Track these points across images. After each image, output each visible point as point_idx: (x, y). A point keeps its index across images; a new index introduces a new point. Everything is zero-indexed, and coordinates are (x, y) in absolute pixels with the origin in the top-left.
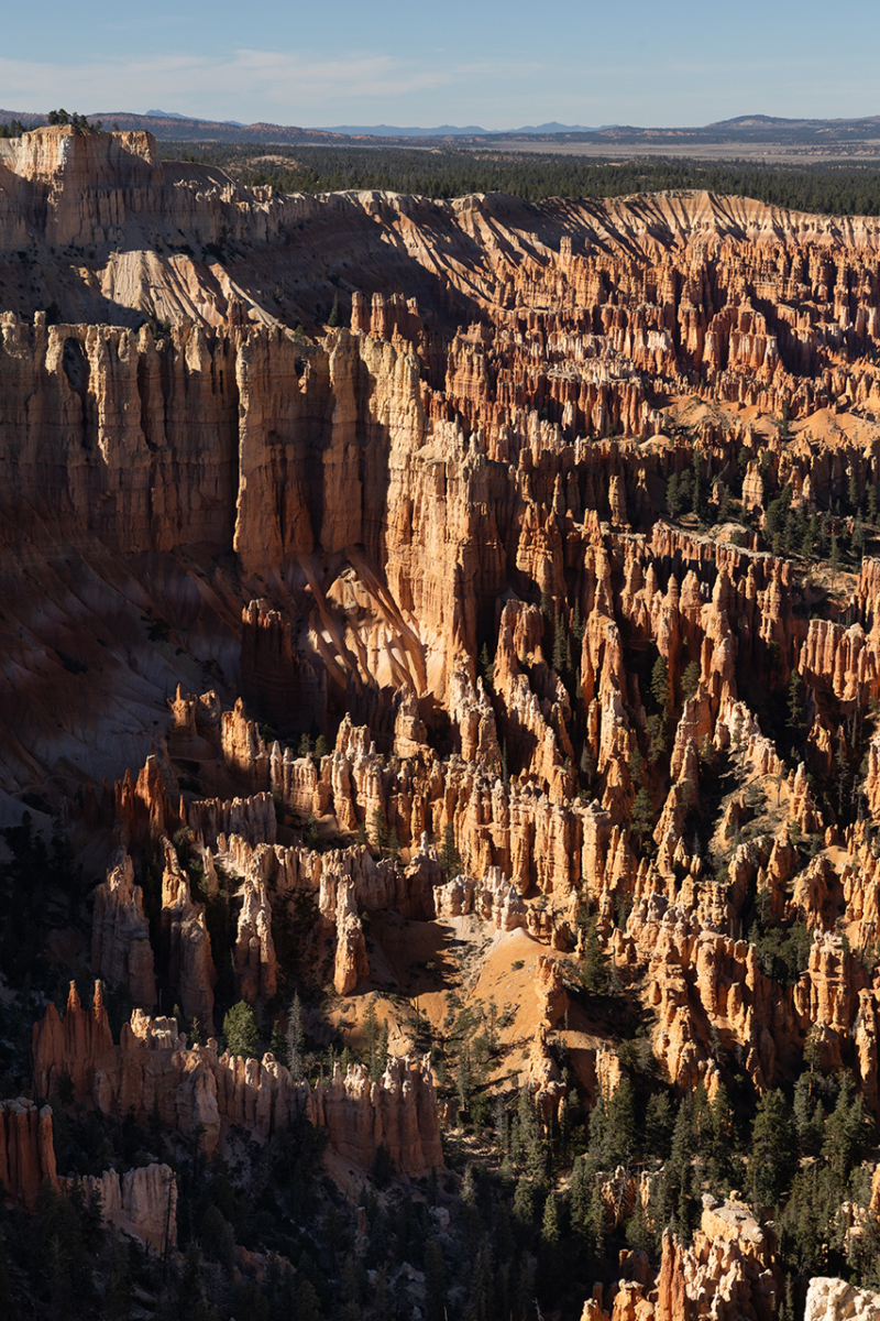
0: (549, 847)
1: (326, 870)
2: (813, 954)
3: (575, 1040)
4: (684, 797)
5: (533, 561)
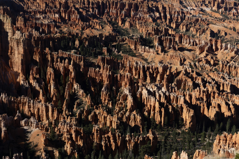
0: (42, 112)
2: (93, 129)
3: (50, 149)
4: (68, 101)
5: (37, 58)
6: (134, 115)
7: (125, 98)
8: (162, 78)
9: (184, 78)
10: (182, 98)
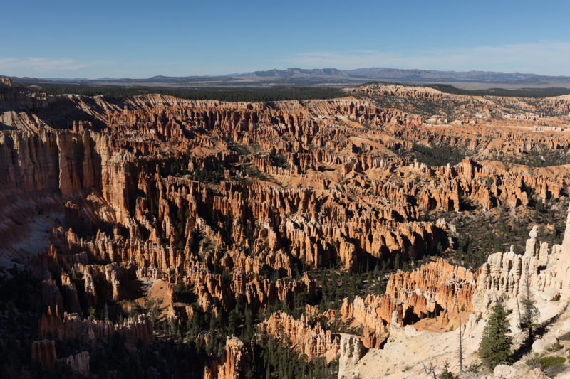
0: (161, 257)
1: (107, 270)
3: (180, 305)
4: (190, 242)
5: (143, 187)
6: (280, 255)
7: (265, 234)
8: (305, 206)
9: (334, 205)
10: (338, 231)
